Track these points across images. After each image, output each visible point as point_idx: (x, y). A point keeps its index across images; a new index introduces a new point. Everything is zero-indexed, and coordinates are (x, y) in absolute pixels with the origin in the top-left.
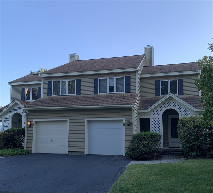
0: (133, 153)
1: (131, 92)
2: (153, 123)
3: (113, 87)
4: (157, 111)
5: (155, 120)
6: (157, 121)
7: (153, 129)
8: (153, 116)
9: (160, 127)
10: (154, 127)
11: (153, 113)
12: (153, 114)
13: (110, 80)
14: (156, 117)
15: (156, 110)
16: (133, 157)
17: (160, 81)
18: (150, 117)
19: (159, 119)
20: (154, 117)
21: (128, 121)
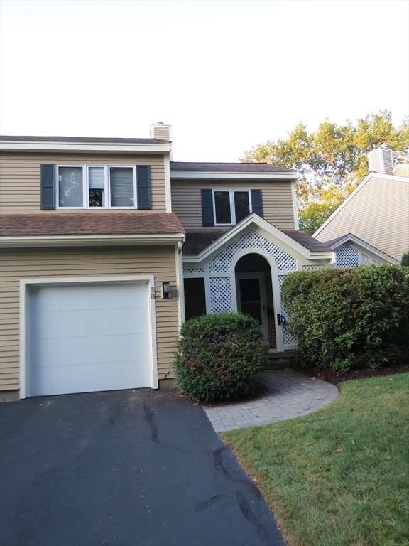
0: (205, 383)
1: (154, 208)
2: (213, 290)
3: (101, 191)
4: (221, 258)
5: (217, 282)
6: (223, 284)
7: (214, 306)
8: (212, 272)
9: (229, 301)
10: (216, 300)
11: (212, 264)
12: (212, 268)
13: (93, 171)
14: (220, 274)
15: (219, 256)
16: (206, 395)
17: (211, 191)
18: (206, 275)
19: (226, 280)
20: (216, 274)
21: (164, 283)
